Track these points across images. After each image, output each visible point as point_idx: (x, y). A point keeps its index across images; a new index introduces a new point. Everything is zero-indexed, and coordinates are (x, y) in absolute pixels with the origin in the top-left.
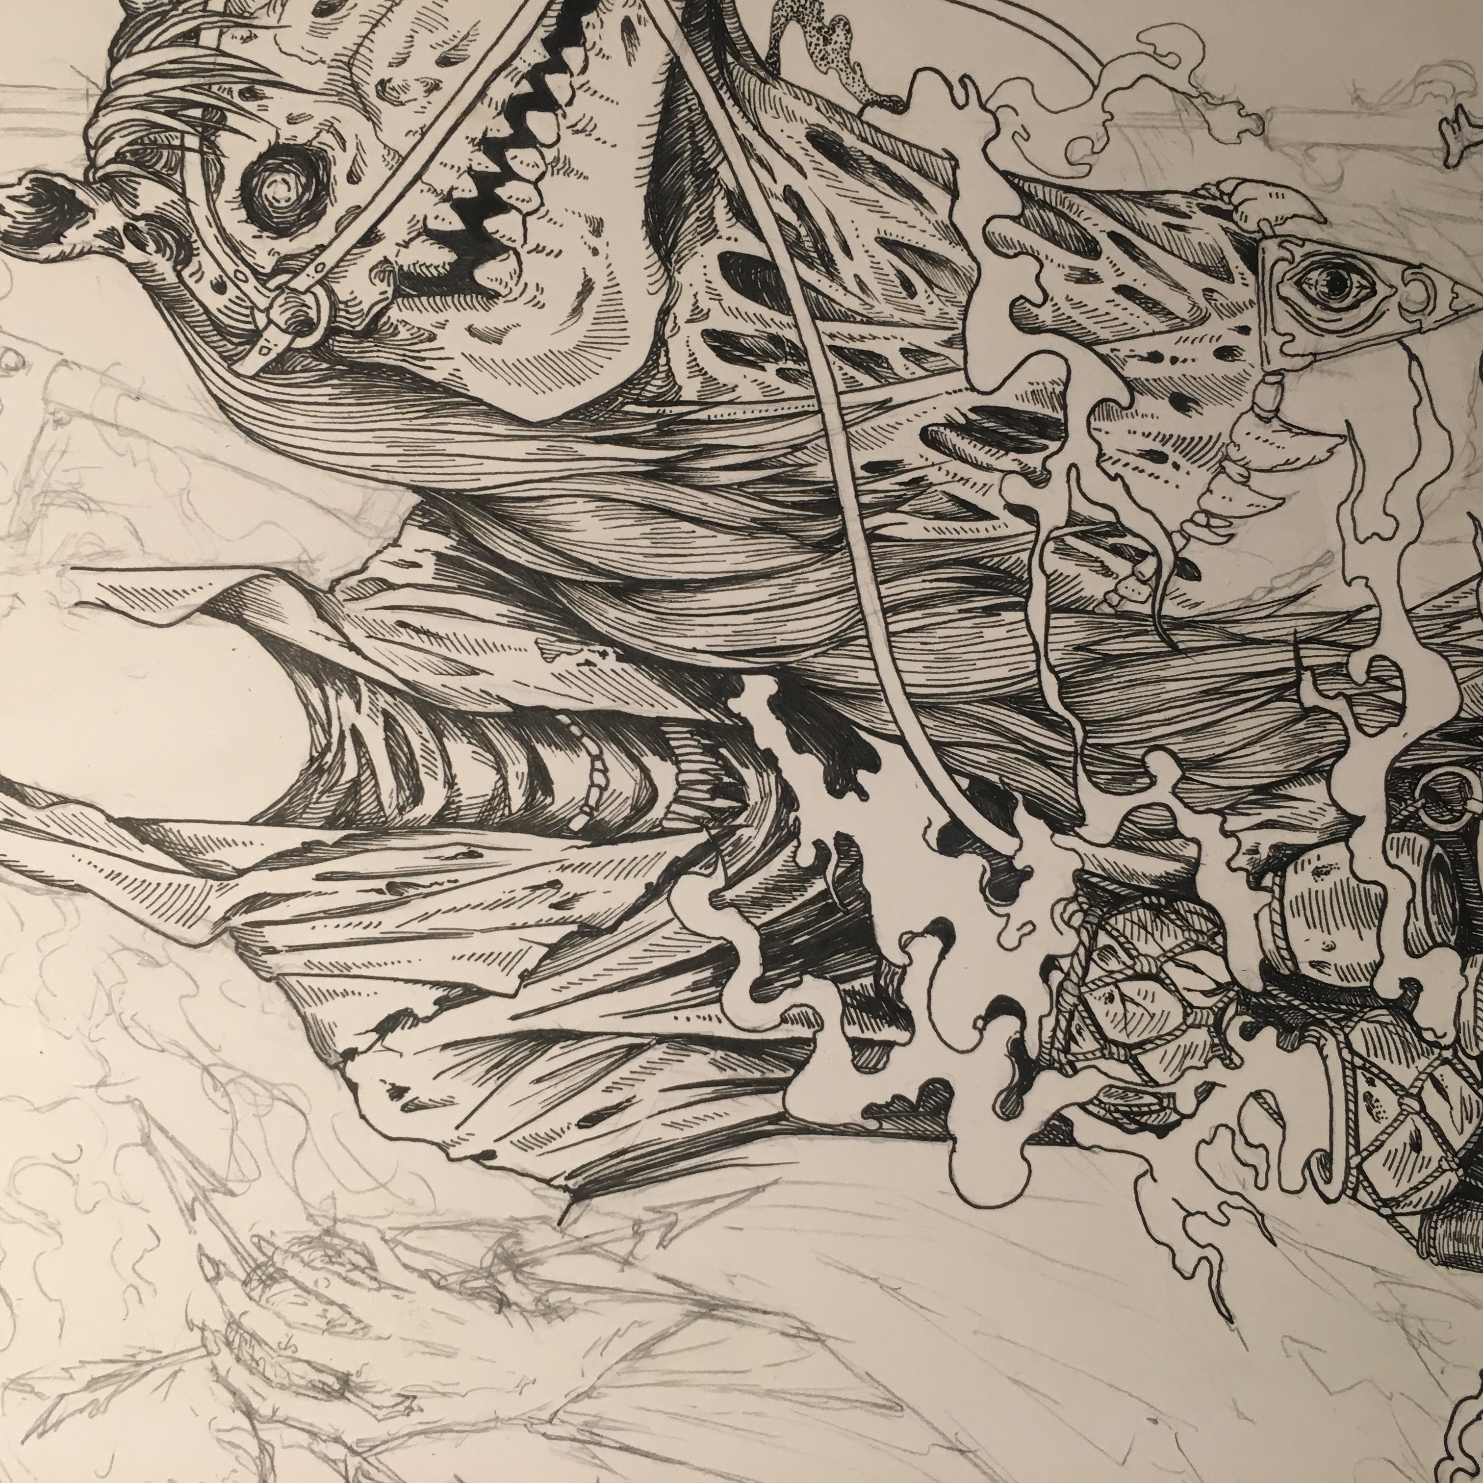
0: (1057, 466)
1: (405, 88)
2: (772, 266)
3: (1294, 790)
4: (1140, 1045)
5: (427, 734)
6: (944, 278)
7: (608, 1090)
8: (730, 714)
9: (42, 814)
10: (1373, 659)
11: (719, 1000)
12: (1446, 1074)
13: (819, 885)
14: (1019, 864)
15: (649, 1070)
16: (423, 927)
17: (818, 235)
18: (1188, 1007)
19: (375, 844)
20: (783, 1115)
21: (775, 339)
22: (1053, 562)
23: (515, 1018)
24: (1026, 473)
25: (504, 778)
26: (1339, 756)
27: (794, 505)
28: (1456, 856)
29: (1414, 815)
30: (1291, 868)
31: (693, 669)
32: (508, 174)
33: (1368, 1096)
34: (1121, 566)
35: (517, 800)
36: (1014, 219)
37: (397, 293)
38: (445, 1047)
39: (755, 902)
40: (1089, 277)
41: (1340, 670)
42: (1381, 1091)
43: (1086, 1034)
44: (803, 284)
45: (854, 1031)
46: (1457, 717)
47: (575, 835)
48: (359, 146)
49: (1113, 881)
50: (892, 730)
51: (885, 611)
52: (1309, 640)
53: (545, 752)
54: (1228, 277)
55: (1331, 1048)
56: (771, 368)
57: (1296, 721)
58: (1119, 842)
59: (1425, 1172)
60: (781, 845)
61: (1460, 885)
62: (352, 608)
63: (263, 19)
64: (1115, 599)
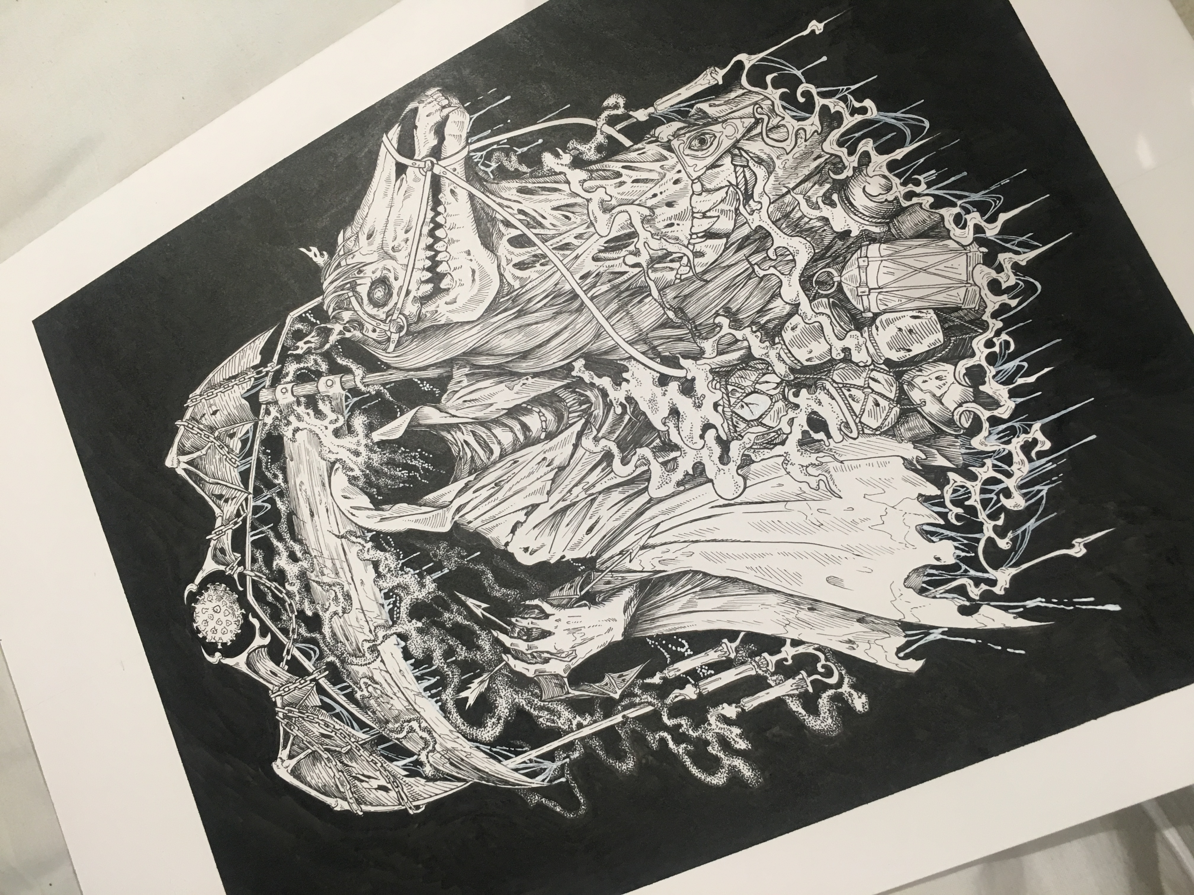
0: (640, 245)
1: (399, 245)
2: (524, 235)
3: (770, 306)
4: (760, 417)
5: (486, 431)
6: (577, 209)
7: (591, 518)
8: (574, 377)
9: (390, 512)
10: (775, 250)
11: (612, 471)
12: (874, 374)
13: (627, 418)
14: (689, 377)
15: (601, 505)
16: (511, 493)
17: (534, 219)
18: (771, 397)
19: (486, 473)
20: (651, 499)
21: (534, 256)
22: (653, 275)
23: (551, 508)
24: (631, 253)
25: (515, 433)
26: (780, 287)
27: (564, 302)
28: (839, 299)
29: (817, 293)
30: (783, 332)
31: (555, 369)
32: (437, 253)
33: (850, 396)
34: (676, 265)
35: (521, 438)
36: (590, 179)
37: (422, 304)
38: (534, 528)
39: (610, 433)
40: (622, 183)
41: (767, 259)
42: (854, 392)
43: (740, 422)
44: (536, 235)
45: (661, 460)
46: (815, 253)
47: (544, 440)
48: (394, 269)
49: (724, 367)
50: (627, 355)
51: (607, 320)
52: (750, 255)
53: (523, 418)
54: (666, 159)
55: (828, 386)
56: (538, 265)
57: (760, 283)
58: (720, 353)
59: (885, 412)
60: (609, 411)
61: (846, 308)
62: (449, 404)
63: (355, 249)
64: (678, 276)
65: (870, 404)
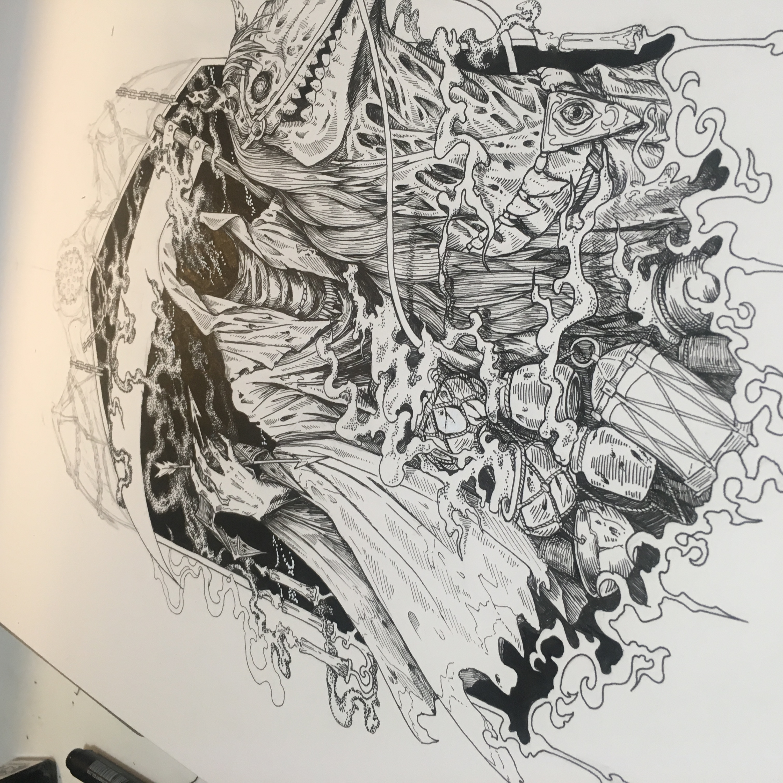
0: (459, 190)
2: (381, 108)
3: (522, 338)
4: (449, 435)
5: (266, 274)
6: (433, 112)
7: (290, 409)
8: (343, 278)
9: (183, 288)
10: (564, 284)
11: (323, 384)
12: (562, 478)
13: (358, 348)
14: (420, 351)
15: (301, 405)
16: (254, 341)
17: (396, 96)
18: (468, 423)
19: (249, 310)
20: (334, 432)
21: (377, 136)
22: (451, 229)
23: (271, 377)
24: (447, 192)
25: (281, 293)
26: (543, 325)
27: (374, 201)
28: (583, 380)
29: (569, 357)
30: (516, 372)
31: (335, 260)
32: (315, 78)
33: (529, 479)
34: (474, 233)
35: (283, 301)
36: (460, 87)
37: (282, 121)
38: (254, 383)
40: (482, 111)
41: (551, 287)
42: (534, 478)
43: (432, 425)
44: (389, 115)
45: (359, 406)
46: (594, 315)
47: (295, 316)
48: (280, 70)
49: (451, 365)
50: (388, 291)
51: (394, 244)
52: (539, 272)
53: (293, 285)
54: (533, 109)
55: (518, 454)
56: (375, 147)
57: (528, 307)
58: (456, 349)
59: (546, 520)
60: (349, 330)
61: (583, 393)
62: (256, 229)
63: (265, 30)
64: (469, 246)
65: (538, 502)
